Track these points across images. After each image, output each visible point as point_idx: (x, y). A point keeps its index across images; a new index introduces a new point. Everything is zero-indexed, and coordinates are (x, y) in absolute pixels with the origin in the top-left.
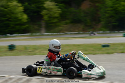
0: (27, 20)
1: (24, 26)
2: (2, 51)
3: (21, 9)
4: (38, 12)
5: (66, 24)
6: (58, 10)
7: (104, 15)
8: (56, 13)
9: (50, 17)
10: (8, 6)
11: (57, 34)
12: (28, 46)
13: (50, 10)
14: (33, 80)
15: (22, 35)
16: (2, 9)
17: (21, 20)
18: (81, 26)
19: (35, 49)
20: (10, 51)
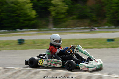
0: (36, 16)
2: (12, 45)
3: (30, 5)
4: (46, 8)
5: (73, 19)
6: (65, 7)
7: (109, 11)
8: (63, 9)
9: (57, 13)
10: (18, 2)
11: (64, 29)
12: (37, 40)
13: (57, 6)
14: (41, 72)
15: (31, 30)
16: (12, 5)
17: (29, 16)
18: (87, 21)
19: (43, 43)
20: (20, 45)
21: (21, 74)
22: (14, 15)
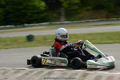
0: (45, 8)
1: (42, 15)
2: (20, 42)
5: (88, 10)
9: (69, 4)
11: (78, 22)
12: (48, 36)
15: (40, 25)
17: (38, 8)
18: (105, 12)
20: (29, 42)
21: (33, 75)
22: (20, 7)
